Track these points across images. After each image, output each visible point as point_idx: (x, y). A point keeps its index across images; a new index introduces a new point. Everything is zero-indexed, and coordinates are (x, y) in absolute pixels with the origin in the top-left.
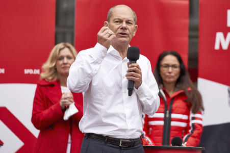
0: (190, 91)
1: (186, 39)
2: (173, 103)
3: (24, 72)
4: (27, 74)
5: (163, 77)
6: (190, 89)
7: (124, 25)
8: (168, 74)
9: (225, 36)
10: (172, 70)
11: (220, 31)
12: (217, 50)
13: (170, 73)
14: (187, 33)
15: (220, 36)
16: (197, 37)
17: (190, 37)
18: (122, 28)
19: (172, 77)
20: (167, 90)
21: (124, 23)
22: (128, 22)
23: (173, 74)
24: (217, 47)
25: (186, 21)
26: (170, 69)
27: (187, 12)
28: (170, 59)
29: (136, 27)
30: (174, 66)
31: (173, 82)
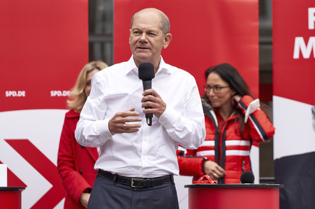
1: (256, 46)
3: (50, 94)
4: (54, 97)
7: (143, 37)
9: (306, 42)
11: (299, 35)
12: (296, 60)
14: (257, 38)
15: (299, 41)
16: (270, 43)
17: (261, 43)
21: (144, 34)
22: (149, 33)
24: (296, 56)
25: (256, 24)
27: (257, 12)
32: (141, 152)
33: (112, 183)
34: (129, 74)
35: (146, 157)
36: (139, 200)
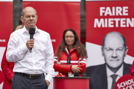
0: (79, 49)
1: (79, 22)
2: (71, 55)
5: (66, 42)
6: (79, 47)
7: (31, 18)
8: (68, 41)
9: (99, 21)
10: (70, 38)
11: (96, 18)
12: (95, 28)
13: (69, 40)
14: (79, 19)
15: (96, 20)
16: (85, 21)
17: (81, 21)
18: (30, 20)
19: (71, 42)
20: (69, 49)
21: (31, 17)
22: (33, 16)
23: (70, 41)
24: (95, 26)
26: (69, 38)
28: (69, 33)
29: (37, 17)
30: (71, 37)
31: (72, 45)
32: (32, 64)
33: (22, 76)
34: (24, 33)
35: (35, 66)
36: (33, 84)
